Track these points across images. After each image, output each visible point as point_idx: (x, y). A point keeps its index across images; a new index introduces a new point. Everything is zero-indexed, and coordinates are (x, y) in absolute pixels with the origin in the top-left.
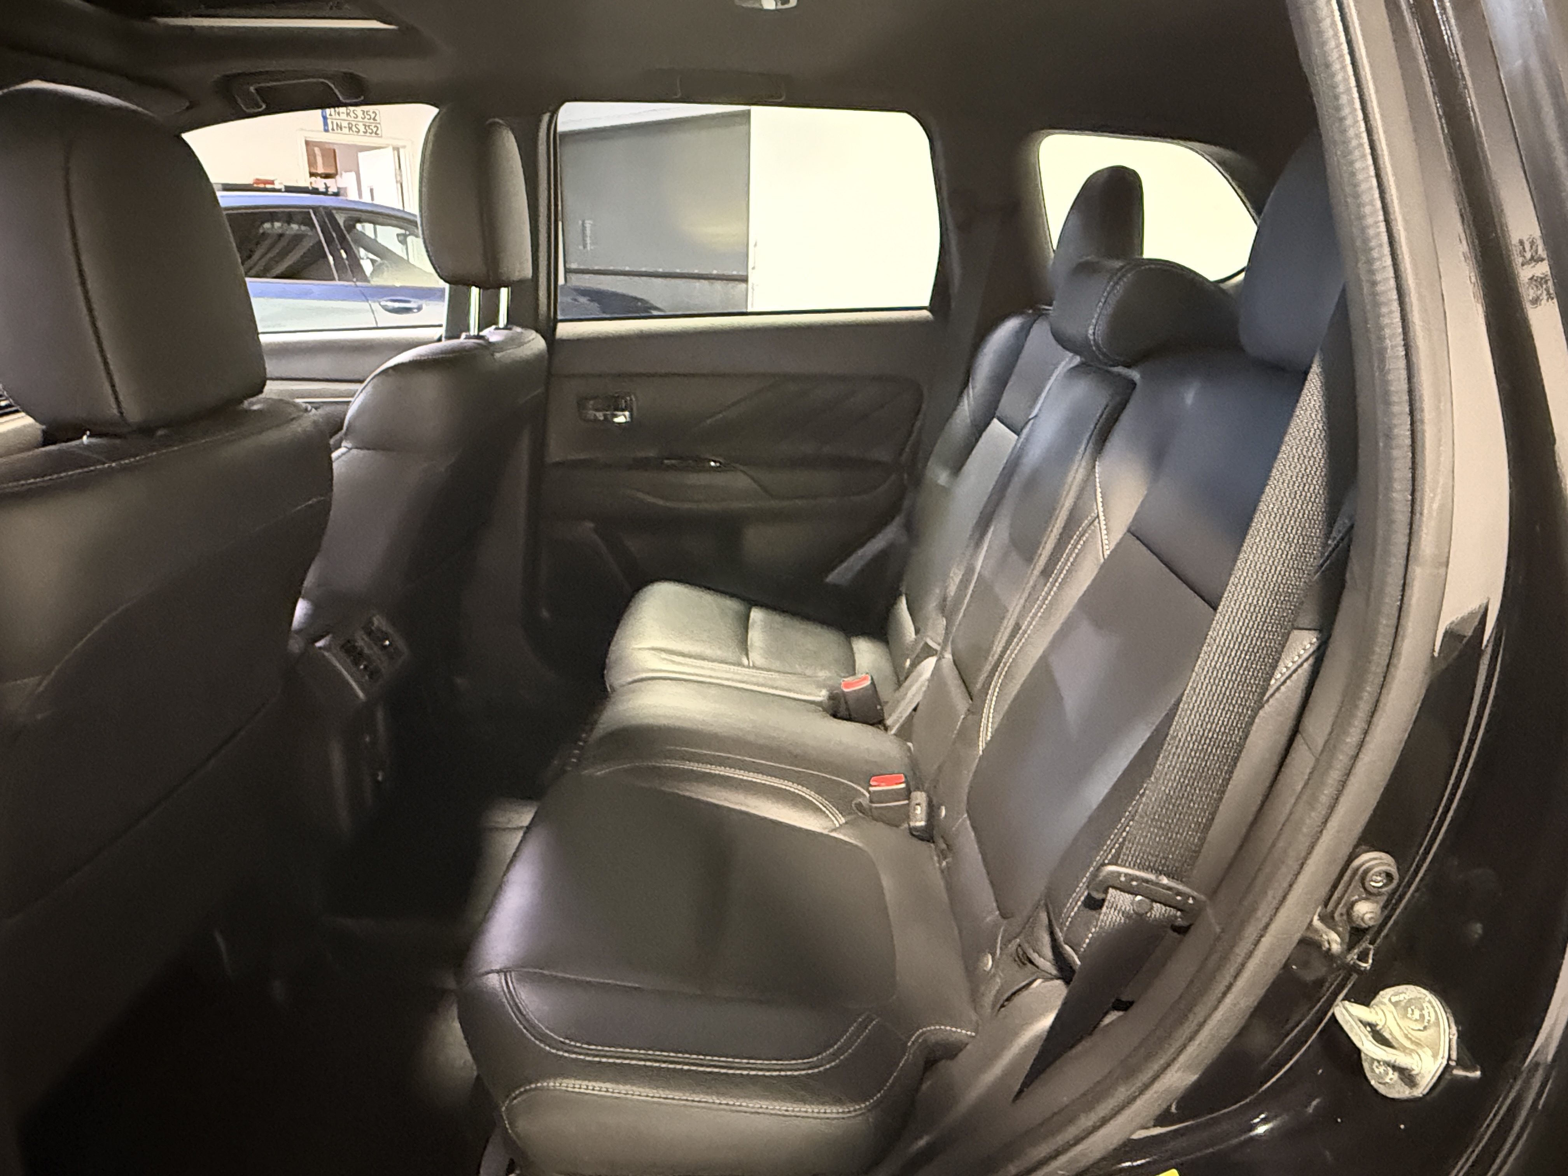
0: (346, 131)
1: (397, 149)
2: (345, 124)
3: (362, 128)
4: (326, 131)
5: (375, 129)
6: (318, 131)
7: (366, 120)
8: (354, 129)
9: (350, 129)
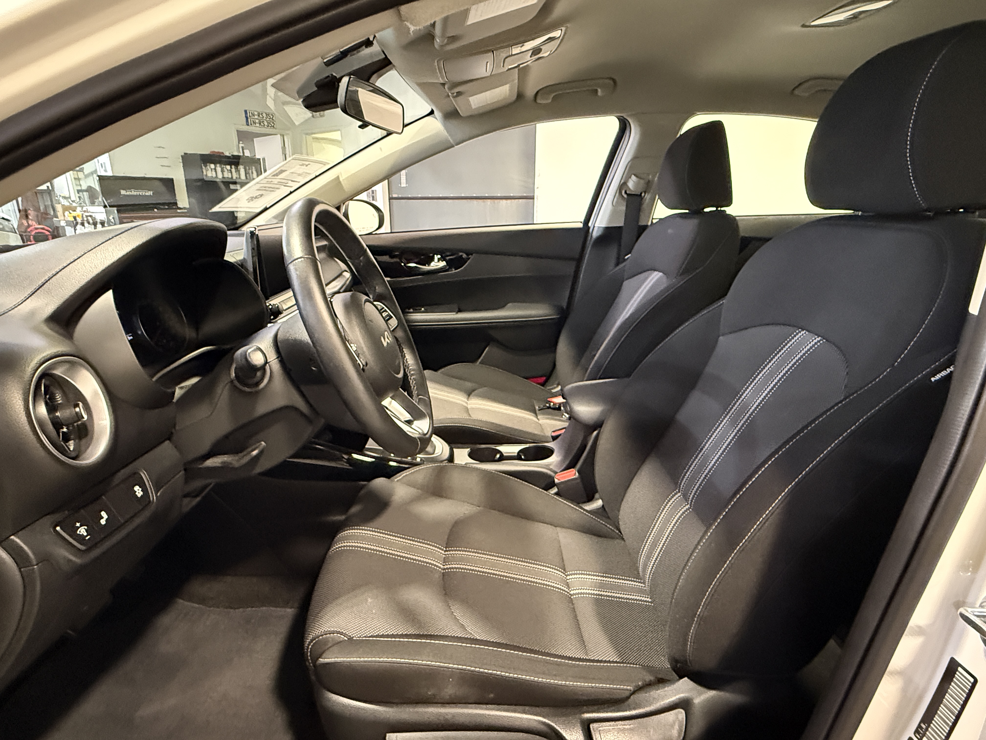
0: (258, 125)
1: (283, 136)
2: (257, 121)
3: (266, 123)
4: (248, 125)
5: (273, 125)
6: (243, 125)
7: (268, 119)
8: (262, 124)
9: (260, 124)
